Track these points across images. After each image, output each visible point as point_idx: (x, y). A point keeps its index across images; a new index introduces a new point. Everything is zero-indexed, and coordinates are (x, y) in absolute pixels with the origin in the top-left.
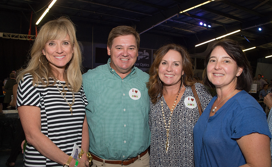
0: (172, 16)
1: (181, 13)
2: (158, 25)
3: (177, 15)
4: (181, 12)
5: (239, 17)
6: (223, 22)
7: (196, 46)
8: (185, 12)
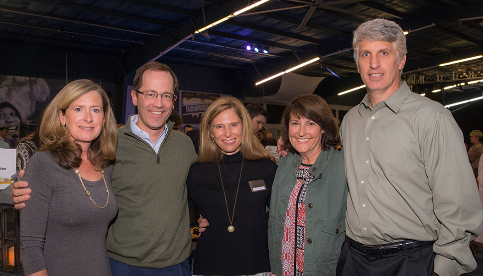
0: (185, 37)
1: (196, 34)
2: (173, 49)
3: (192, 37)
4: (197, 32)
5: (313, 37)
6: (290, 45)
7: (257, 84)
8: (203, 32)
